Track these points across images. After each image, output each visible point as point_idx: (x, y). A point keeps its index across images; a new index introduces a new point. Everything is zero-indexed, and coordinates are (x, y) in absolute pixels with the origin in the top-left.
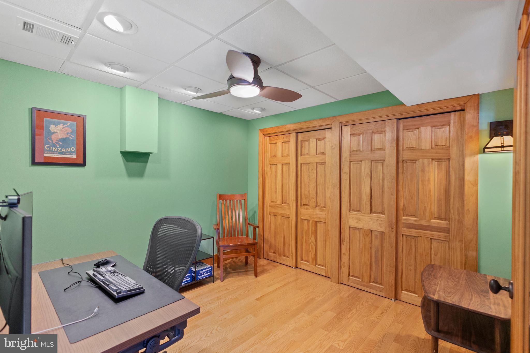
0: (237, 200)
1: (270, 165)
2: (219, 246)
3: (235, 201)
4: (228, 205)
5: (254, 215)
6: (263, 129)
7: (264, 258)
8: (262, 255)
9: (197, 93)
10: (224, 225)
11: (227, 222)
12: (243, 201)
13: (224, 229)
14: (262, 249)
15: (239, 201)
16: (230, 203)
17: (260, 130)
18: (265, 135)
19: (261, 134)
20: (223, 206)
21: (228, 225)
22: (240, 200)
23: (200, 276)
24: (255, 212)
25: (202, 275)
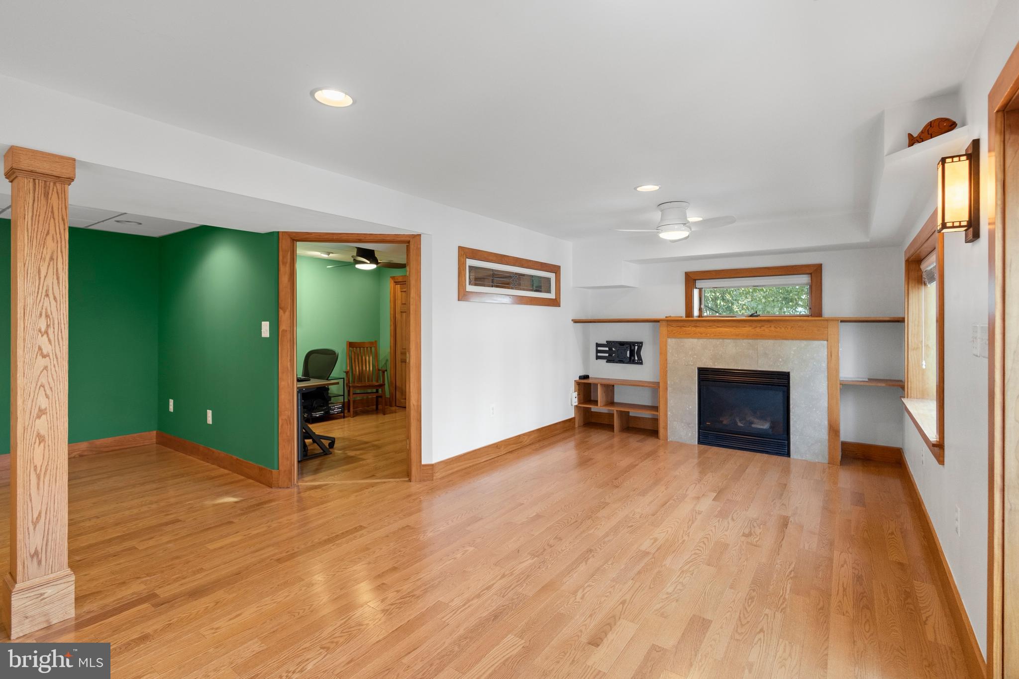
0: (367, 348)
1: (402, 312)
2: (350, 387)
3: (365, 348)
4: (358, 352)
5: (386, 364)
6: (394, 277)
7: (396, 406)
8: (394, 404)
9: (328, 255)
10: (354, 372)
11: (357, 368)
12: (373, 349)
13: (354, 376)
14: (394, 397)
15: (369, 348)
16: (360, 350)
17: (391, 277)
18: (396, 283)
19: (393, 282)
20: (353, 353)
21: (358, 373)
22: (371, 348)
23: (332, 410)
24: (387, 360)
25: (333, 410)
